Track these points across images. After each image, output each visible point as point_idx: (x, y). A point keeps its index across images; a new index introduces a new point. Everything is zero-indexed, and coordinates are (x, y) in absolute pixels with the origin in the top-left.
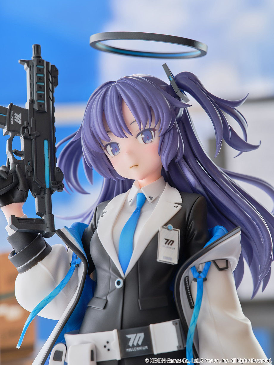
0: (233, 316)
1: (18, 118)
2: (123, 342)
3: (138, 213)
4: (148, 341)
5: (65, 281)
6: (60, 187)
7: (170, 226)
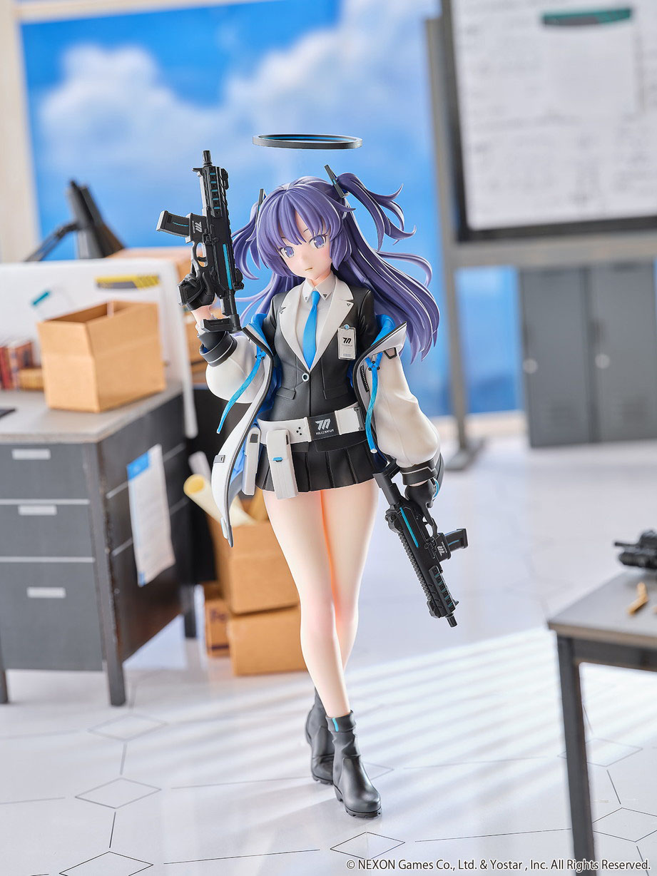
0: (400, 396)
1: (199, 227)
2: (313, 428)
3: (315, 312)
4: (334, 425)
5: (254, 373)
6: (240, 286)
7: (346, 325)
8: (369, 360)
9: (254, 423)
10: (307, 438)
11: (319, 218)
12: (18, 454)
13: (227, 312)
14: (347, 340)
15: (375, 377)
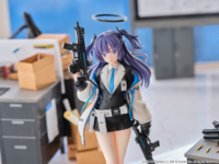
2: (113, 113)
4: (119, 111)
5: (93, 94)
8: (131, 90)
9: (93, 110)
10: (111, 115)
11: (114, 45)
12: (12, 106)
14: (124, 85)
15: (132, 96)
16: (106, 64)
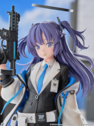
0: (75, 111)
1: (5, 34)
2: (37, 118)
3: (45, 72)
4: (45, 118)
6: (19, 59)
7: (55, 79)
8: (63, 94)
9: (15, 112)
10: (34, 121)
13: (11, 68)
14: (55, 85)
15: (64, 101)
16: (41, 60)
